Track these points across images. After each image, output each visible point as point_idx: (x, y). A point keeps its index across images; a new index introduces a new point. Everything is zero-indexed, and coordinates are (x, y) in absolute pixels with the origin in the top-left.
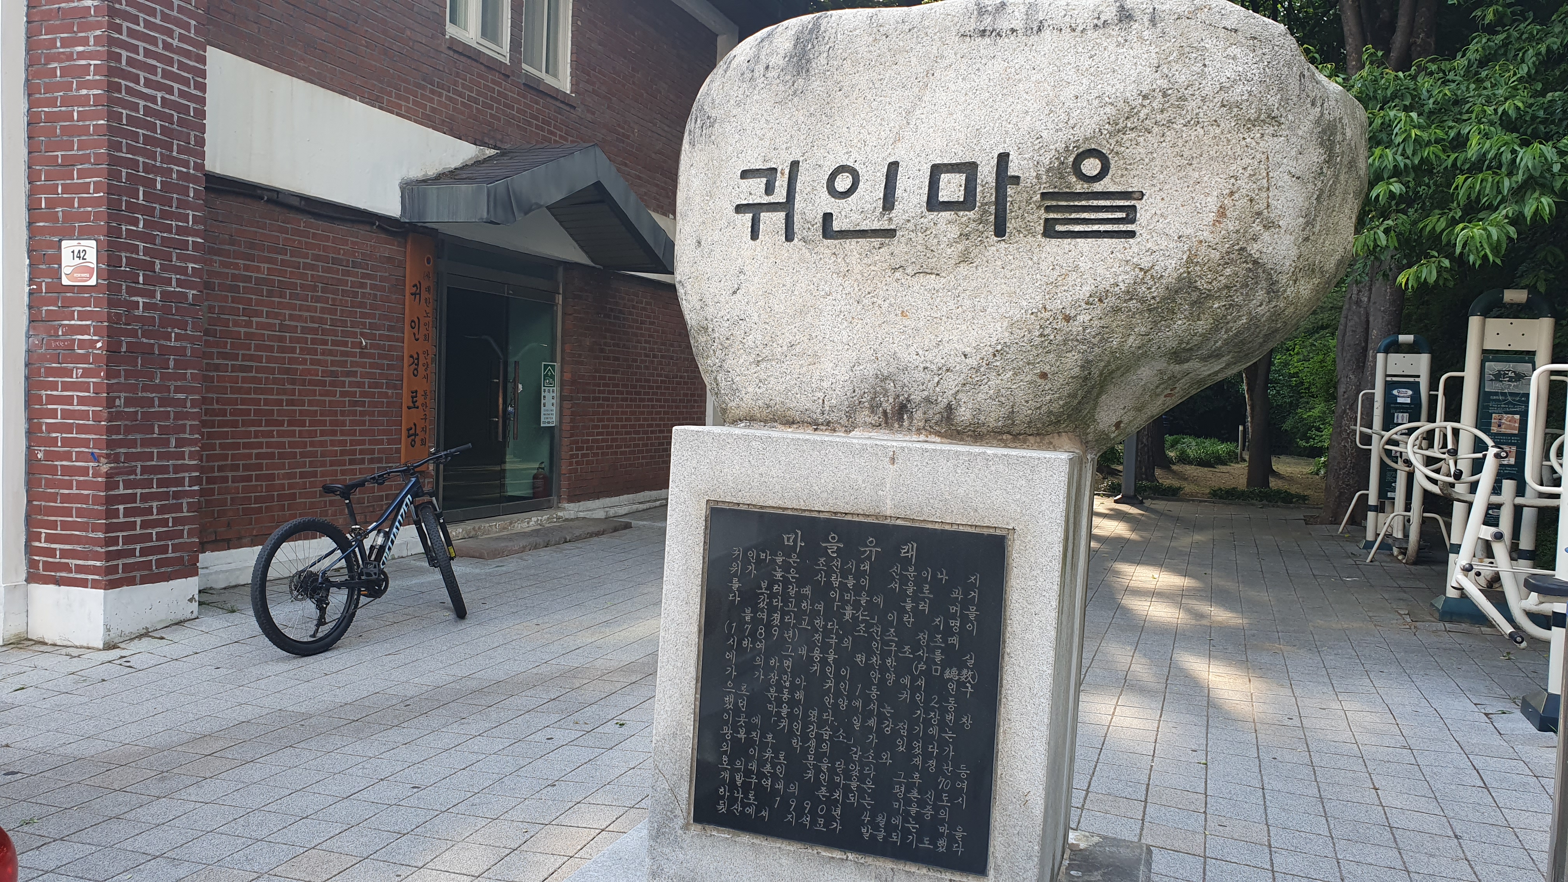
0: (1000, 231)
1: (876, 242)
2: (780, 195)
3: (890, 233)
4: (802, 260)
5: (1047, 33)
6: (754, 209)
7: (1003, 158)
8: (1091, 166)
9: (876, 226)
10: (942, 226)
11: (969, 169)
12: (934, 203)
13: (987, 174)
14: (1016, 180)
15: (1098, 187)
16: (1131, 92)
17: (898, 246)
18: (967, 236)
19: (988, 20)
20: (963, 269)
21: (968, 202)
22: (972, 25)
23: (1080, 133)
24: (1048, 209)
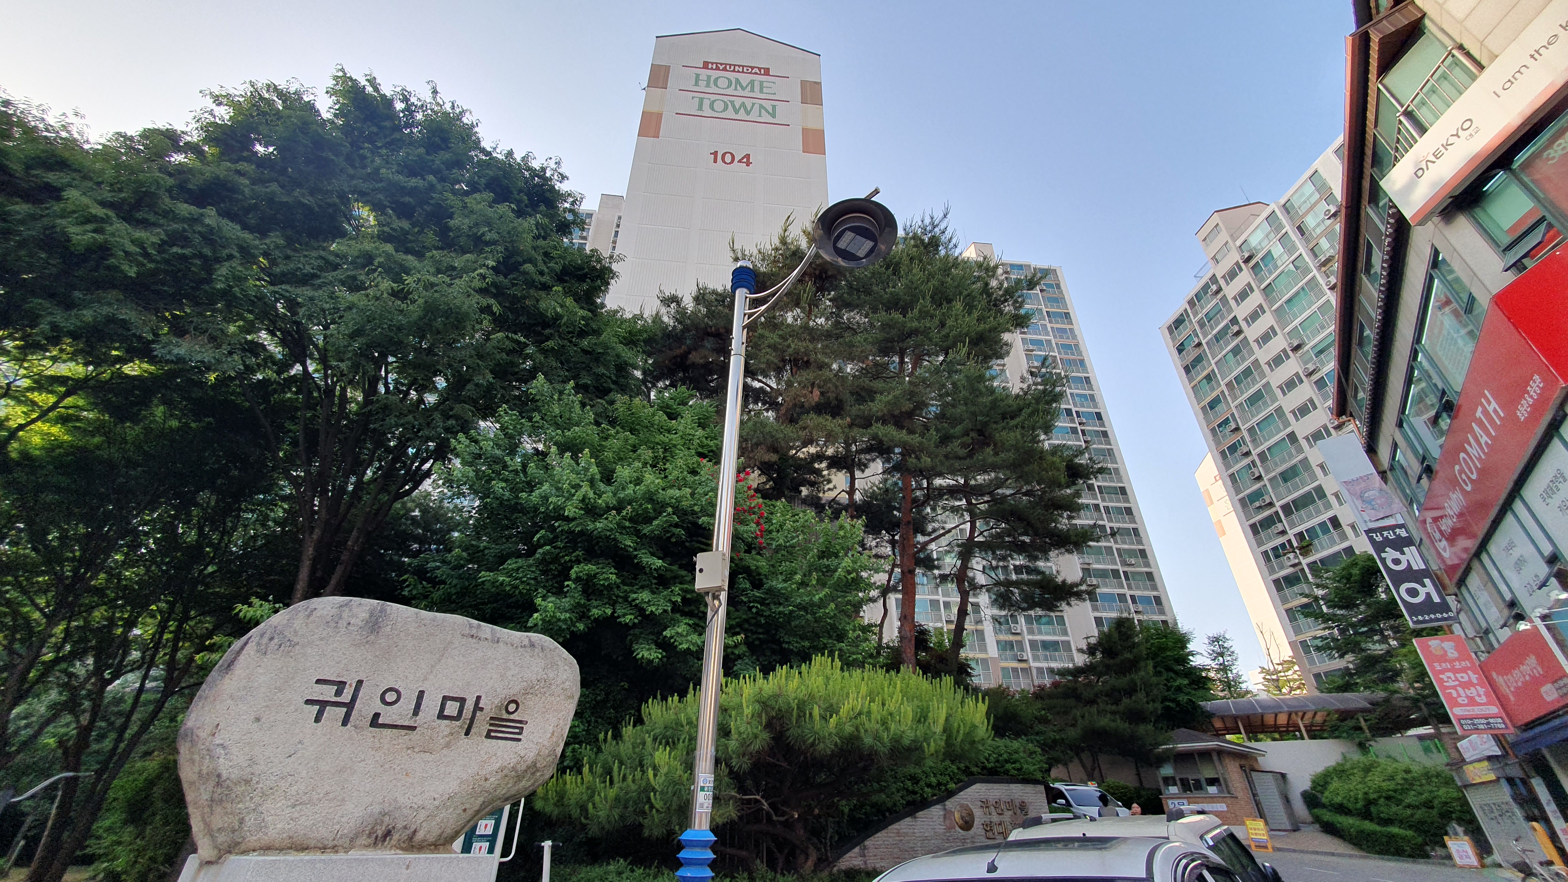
0: (467, 733)
1: (403, 732)
2: (346, 697)
3: (413, 728)
4: (351, 738)
5: (501, 644)
6: (323, 704)
7: (479, 698)
8: (512, 707)
9: (406, 723)
10: (442, 727)
11: (462, 701)
12: (441, 716)
13: (470, 705)
14: (482, 709)
15: (512, 717)
16: (534, 679)
17: (414, 735)
18: (452, 734)
19: (474, 631)
20: (445, 751)
21: (458, 717)
22: (467, 631)
23: (512, 692)
24: (491, 725)
